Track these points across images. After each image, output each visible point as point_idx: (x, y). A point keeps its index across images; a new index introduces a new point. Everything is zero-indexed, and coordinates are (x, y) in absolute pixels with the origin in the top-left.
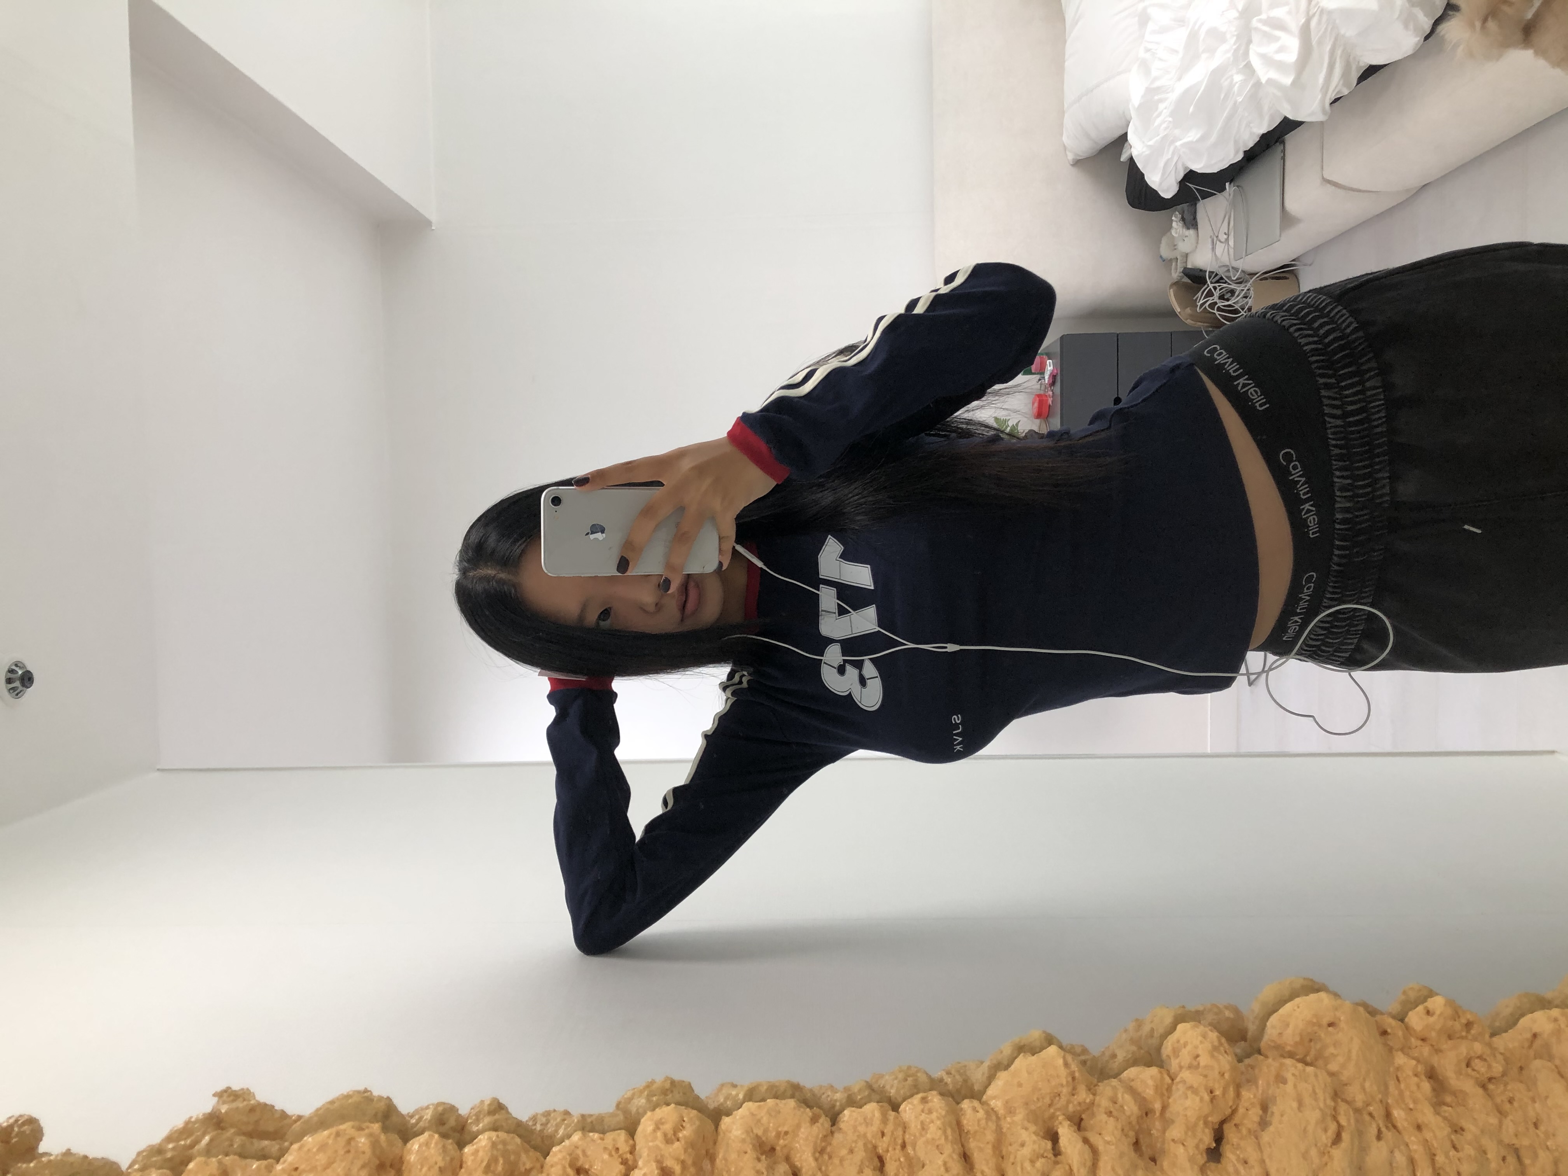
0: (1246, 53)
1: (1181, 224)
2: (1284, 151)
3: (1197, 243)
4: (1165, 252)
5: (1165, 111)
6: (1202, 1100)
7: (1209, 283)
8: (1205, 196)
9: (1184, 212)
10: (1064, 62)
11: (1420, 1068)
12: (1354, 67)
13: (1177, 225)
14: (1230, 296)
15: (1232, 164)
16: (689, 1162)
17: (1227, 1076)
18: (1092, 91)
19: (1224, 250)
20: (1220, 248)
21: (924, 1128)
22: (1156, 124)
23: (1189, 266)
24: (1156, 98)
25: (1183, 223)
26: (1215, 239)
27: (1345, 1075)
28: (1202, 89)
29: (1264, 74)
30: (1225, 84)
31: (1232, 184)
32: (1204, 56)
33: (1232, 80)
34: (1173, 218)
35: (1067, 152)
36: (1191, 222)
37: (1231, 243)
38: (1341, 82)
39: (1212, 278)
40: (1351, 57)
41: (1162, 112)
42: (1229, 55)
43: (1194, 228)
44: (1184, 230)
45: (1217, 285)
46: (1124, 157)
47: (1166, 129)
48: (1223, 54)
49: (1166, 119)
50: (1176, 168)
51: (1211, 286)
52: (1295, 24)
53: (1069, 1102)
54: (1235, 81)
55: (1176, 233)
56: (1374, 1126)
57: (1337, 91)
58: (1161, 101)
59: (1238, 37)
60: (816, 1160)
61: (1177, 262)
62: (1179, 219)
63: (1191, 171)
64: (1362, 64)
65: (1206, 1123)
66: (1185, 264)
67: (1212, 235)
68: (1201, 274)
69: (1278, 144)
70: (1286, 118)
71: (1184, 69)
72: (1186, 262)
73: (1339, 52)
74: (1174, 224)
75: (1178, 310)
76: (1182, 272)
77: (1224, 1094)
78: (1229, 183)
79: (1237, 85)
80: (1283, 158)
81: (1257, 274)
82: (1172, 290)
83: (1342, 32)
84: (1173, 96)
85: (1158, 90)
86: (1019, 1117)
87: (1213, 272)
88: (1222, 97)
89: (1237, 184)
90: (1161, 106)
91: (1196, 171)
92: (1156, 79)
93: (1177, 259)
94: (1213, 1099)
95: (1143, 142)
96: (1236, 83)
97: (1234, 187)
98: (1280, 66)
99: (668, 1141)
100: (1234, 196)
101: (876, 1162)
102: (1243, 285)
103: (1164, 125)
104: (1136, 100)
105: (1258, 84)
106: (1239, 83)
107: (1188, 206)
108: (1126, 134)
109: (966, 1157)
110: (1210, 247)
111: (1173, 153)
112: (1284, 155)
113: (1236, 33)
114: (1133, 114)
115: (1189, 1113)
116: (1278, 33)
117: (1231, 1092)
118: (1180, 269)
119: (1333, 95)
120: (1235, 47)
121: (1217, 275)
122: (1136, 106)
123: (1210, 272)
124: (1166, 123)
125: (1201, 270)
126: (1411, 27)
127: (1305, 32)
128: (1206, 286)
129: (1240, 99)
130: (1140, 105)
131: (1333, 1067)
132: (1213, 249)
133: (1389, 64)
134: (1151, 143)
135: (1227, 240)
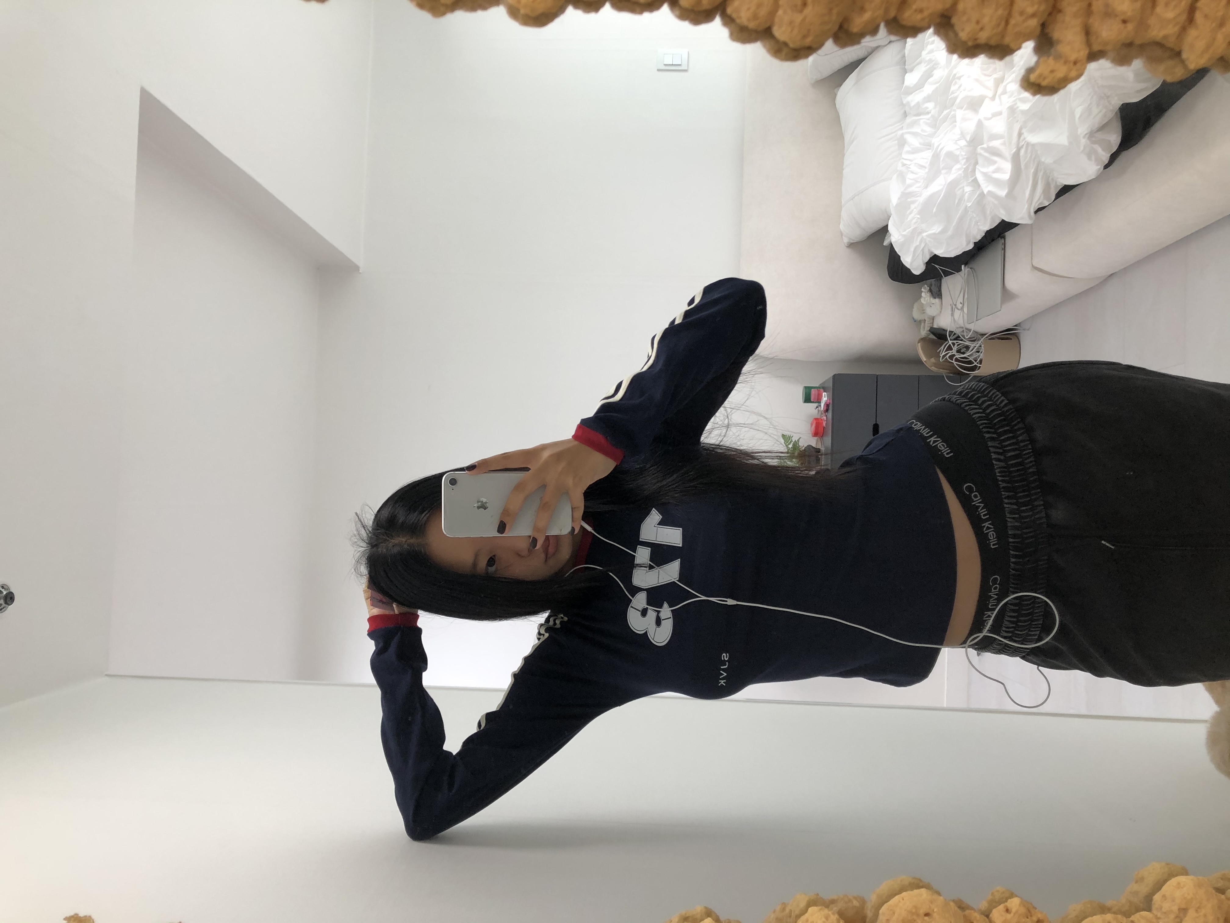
0: (974, 171)
1: (929, 294)
2: (1004, 244)
3: (941, 309)
4: (916, 315)
5: (915, 210)
7: (949, 340)
8: (947, 274)
9: (931, 285)
10: (843, 170)
12: (1052, 186)
13: (926, 295)
14: (965, 351)
15: (965, 252)
18: (862, 192)
19: (960, 315)
20: (957, 313)
22: (909, 219)
23: (935, 326)
24: (909, 200)
25: (930, 293)
26: (954, 306)
28: (942, 195)
29: (986, 188)
30: (959, 193)
31: (967, 266)
32: (943, 172)
33: (964, 190)
34: (923, 290)
35: (844, 238)
36: (937, 293)
37: (965, 310)
38: (1042, 197)
39: (952, 335)
40: (1050, 179)
41: (913, 210)
42: (961, 172)
43: (939, 298)
44: (932, 299)
45: (955, 341)
46: (886, 243)
47: (916, 223)
48: (956, 172)
49: (916, 216)
50: (923, 252)
51: (950, 342)
52: (1008, 153)
54: (965, 191)
55: (925, 301)
57: (1039, 203)
58: (913, 202)
59: (968, 159)
61: (925, 323)
62: (927, 290)
63: (935, 255)
64: (1058, 184)
66: (932, 325)
67: (951, 303)
68: (943, 332)
69: (1000, 238)
70: (1003, 221)
71: (930, 180)
72: (933, 323)
73: (1040, 174)
74: (923, 294)
75: (924, 359)
76: (930, 331)
78: (964, 265)
79: (967, 194)
80: (1004, 249)
81: (986, 334)
82: (919, 344)
83: (1043, 160)
84: (921, 200)
85: (911, 194)
87: (953, 332)
88: (956, 203)
89: (970, 266)
90: (913, 206)
91: (938, 255)
92: (910, 186)
93: (925, 320)
95: (900, 232)
96: (966, 192)
97: (968, 268)
98: (997, 183)
100: (968, 275)
102: (976, 342)
103: (914, 221)
104: (894, 200)
105: (982, 195)
106: (968, 193)
107: (935, 281)
108: (887, 226)
110: (950, 312)
111: (921, 242)
112: (1005, 247)
113: (965, 157)
114: (893, 212)
116: (995, 158)
118: (927, 328)
119: (1037, 204)
120: (964, 167)
121: (955, 334)
122: (894, 205)
123: (950, 331)
124: (916, 219)
125: (944, 330)
126: (1093, 158)
127: (1016, 159)
128: (947, 342)
129: (969, 204)
130: (897, 205)
132: (952, 315)
133: (1077, 185)
134: (904, 233)
135: (962, 308)
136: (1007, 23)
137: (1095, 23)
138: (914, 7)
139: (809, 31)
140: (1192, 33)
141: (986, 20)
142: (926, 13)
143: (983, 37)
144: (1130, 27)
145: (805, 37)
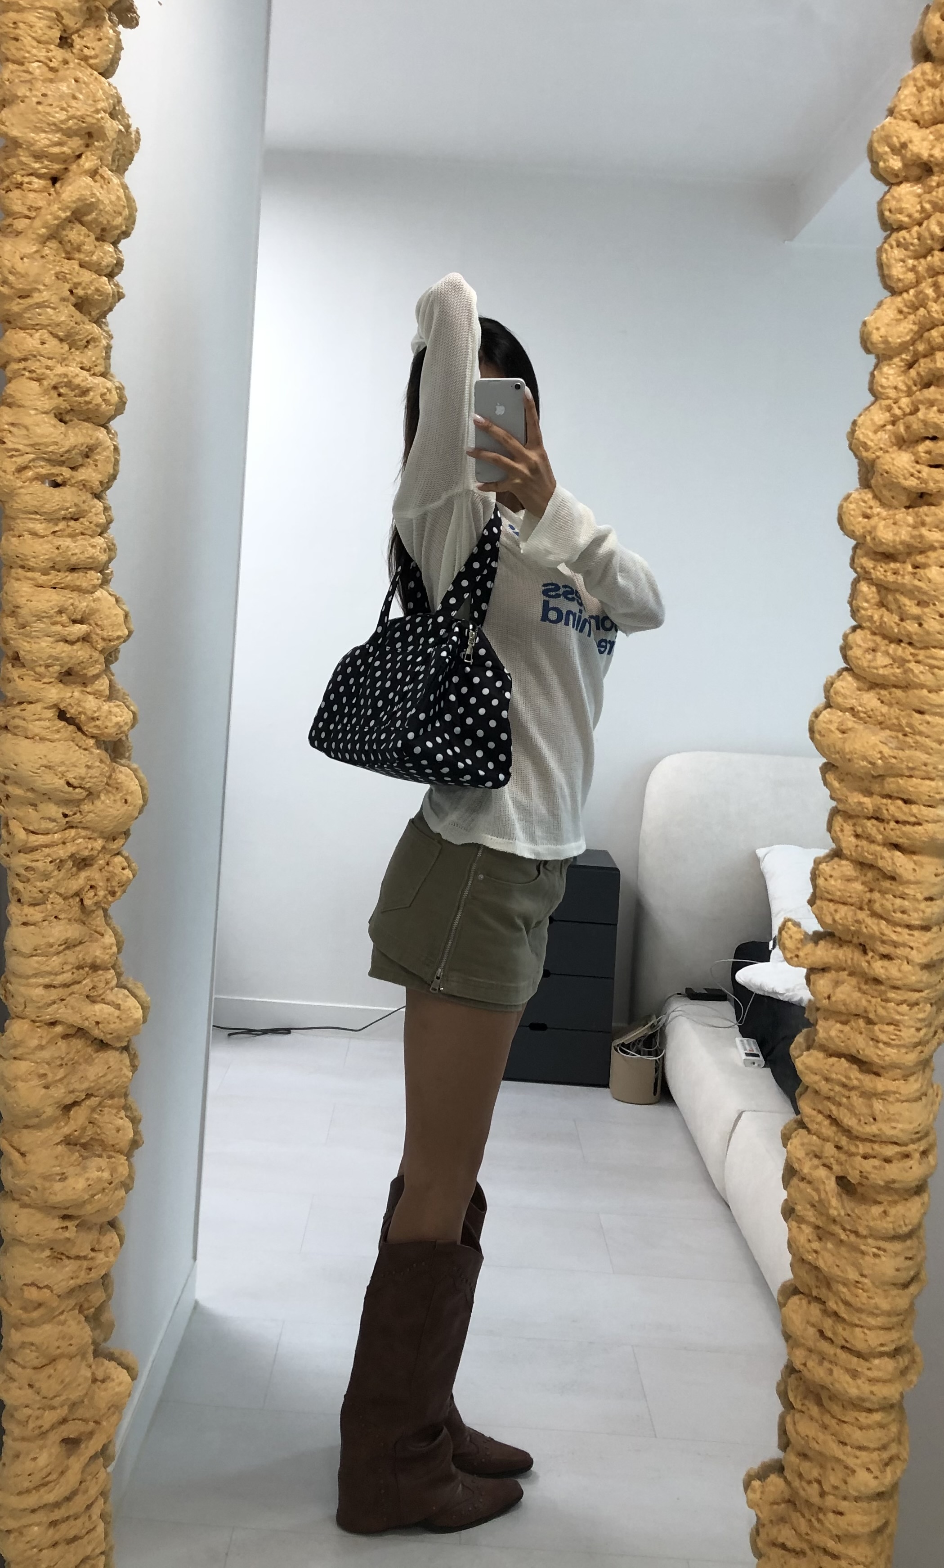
6: (95, 712)
11: (95, 853)
16: (90, 406)
17: (106, 730)
21: (94, 547)
27: (98, 803)
53: (98, 635)
56: (71, 813)
60: (81, 481)
65: (80, 713)
77: (95, 726)
86: (92, 604)
94: (93, 719)
99: (102, 395)
101: (75, 517)
109: (73, 569)
115: (88, 703)
117: (95, 731)
131: (103, 797)
136: (831, 901)
137: (832, 975)
138: (845, 825)
139: (824, 736)
140: (821, 1055)
141: (833, 882)
142: (839, 834)
143: (821, 881)
144: (826, 1002)
145: (820, 733)
